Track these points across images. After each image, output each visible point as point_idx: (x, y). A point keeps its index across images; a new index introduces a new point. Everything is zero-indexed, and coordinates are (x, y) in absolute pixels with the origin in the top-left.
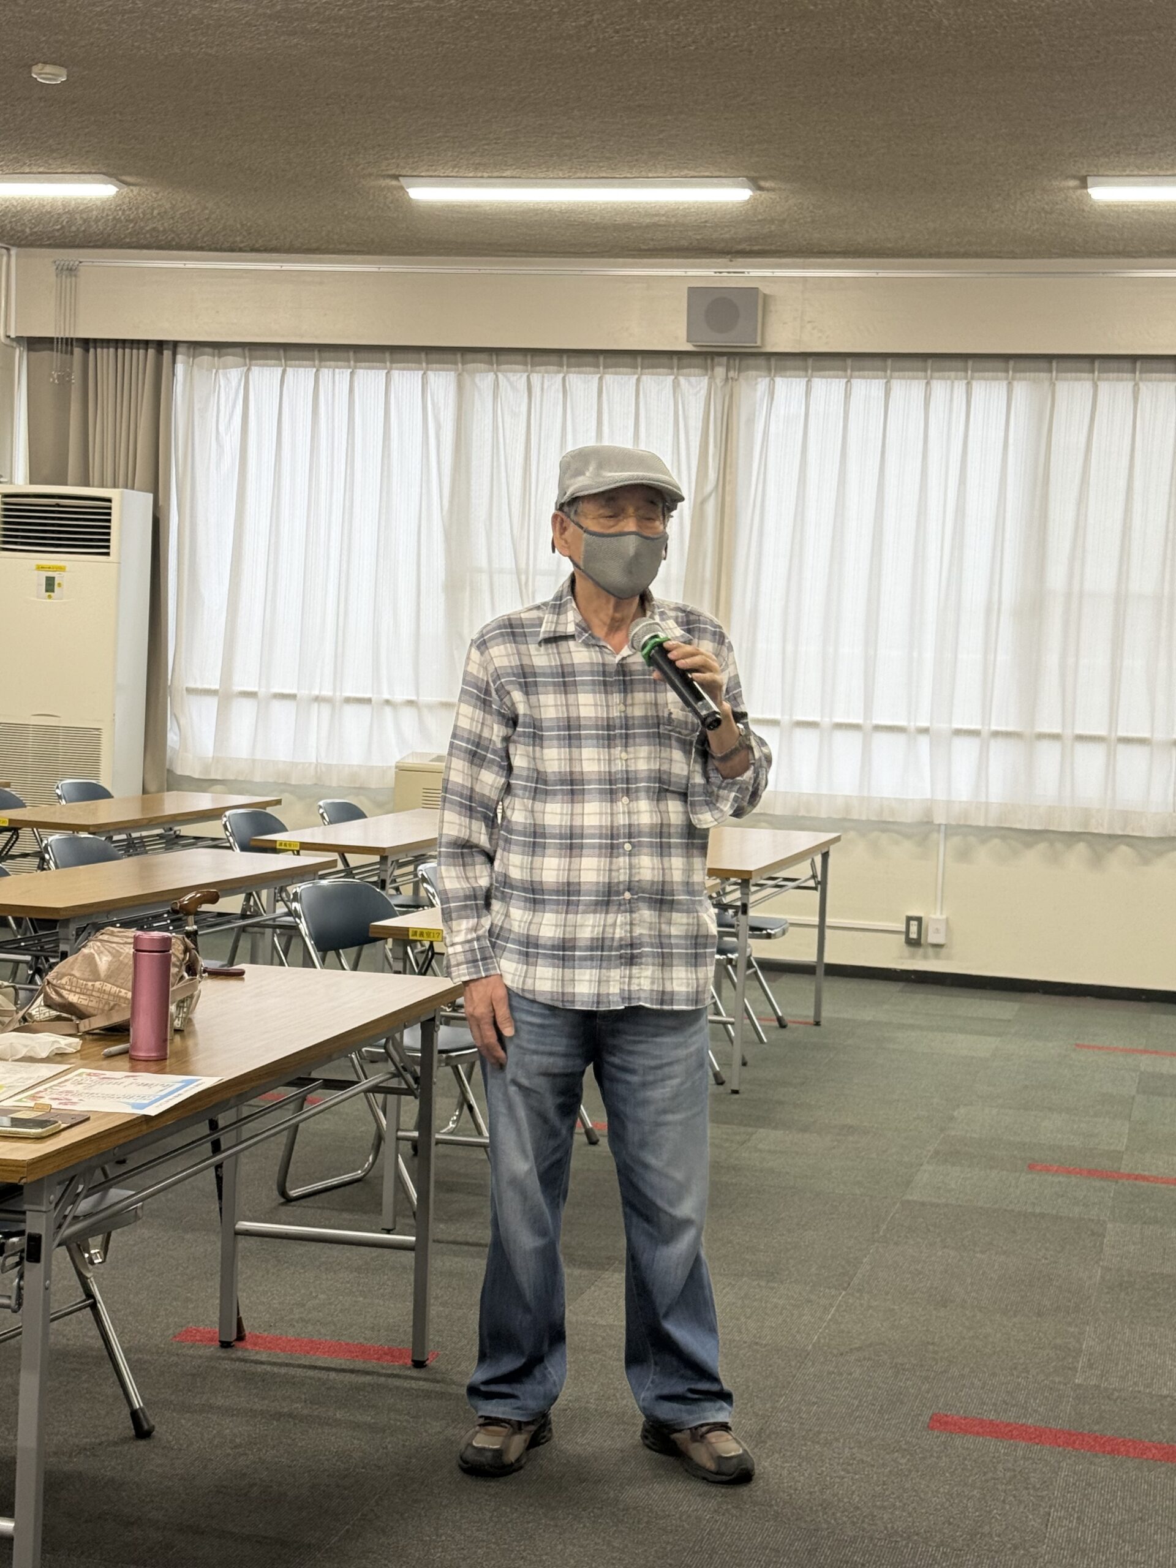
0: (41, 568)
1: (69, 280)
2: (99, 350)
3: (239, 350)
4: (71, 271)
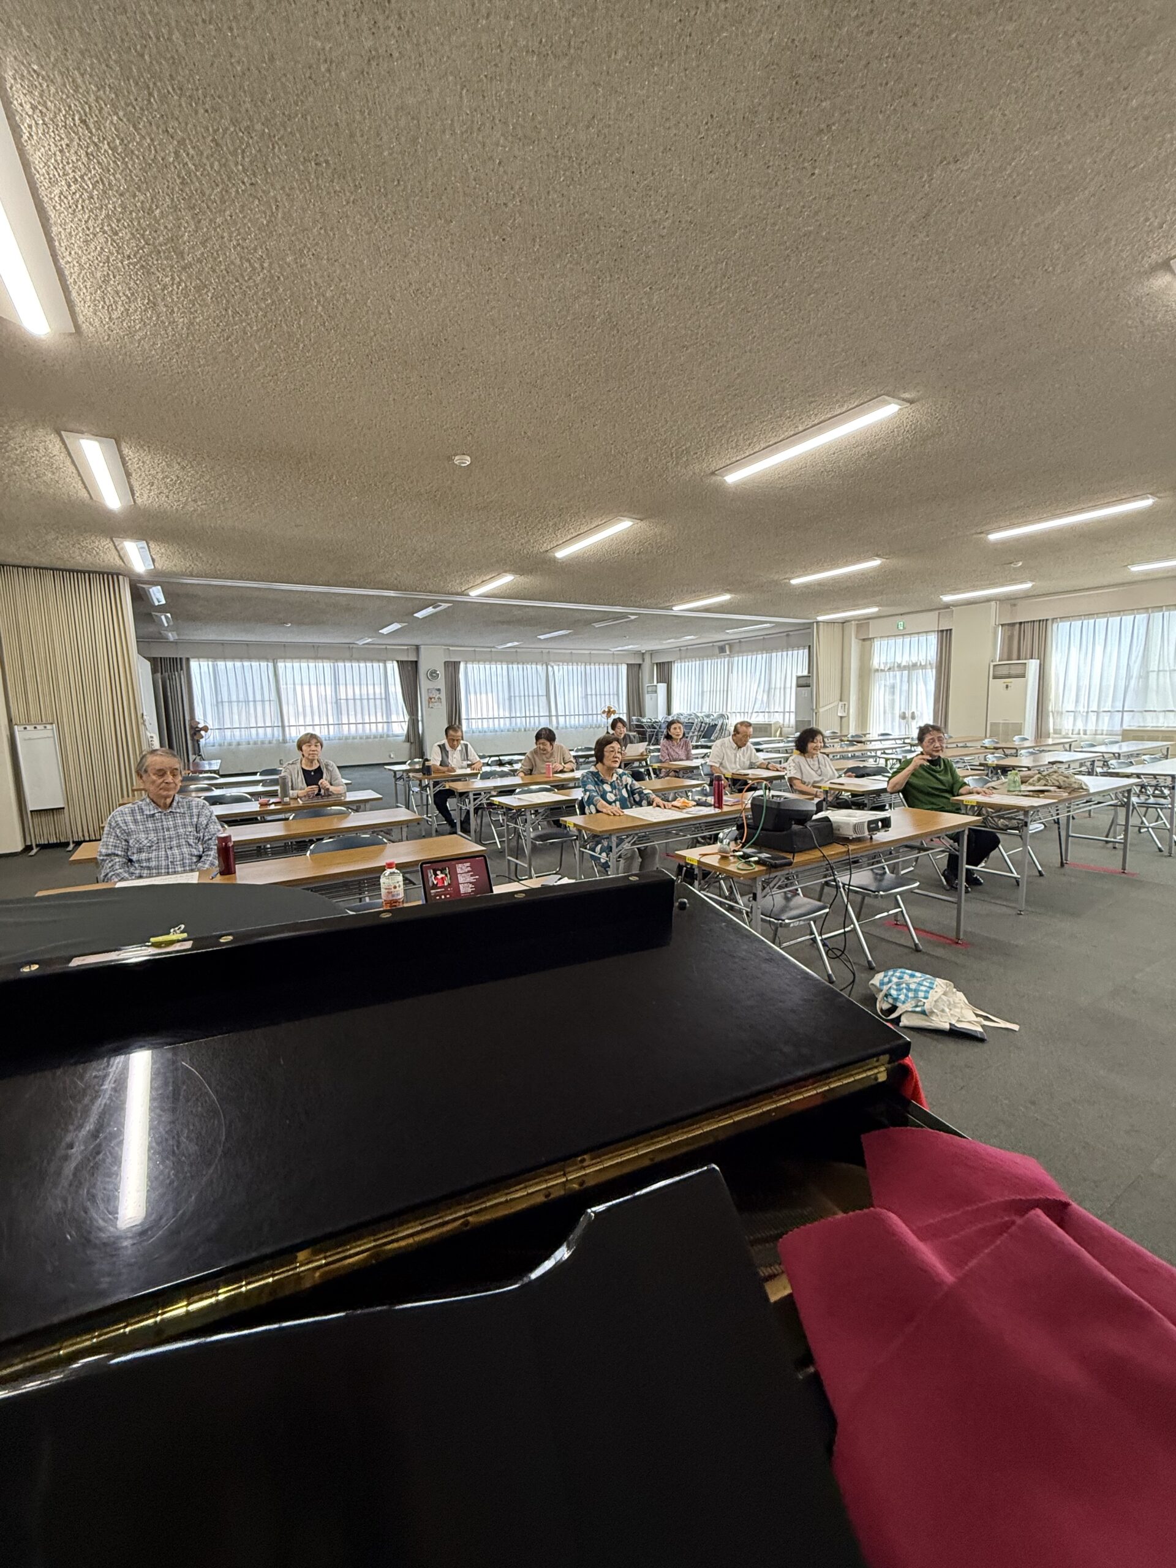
0: (1005, 684)
1: (1017, 609)
2: (1024, 624)
3: (1068, 618)
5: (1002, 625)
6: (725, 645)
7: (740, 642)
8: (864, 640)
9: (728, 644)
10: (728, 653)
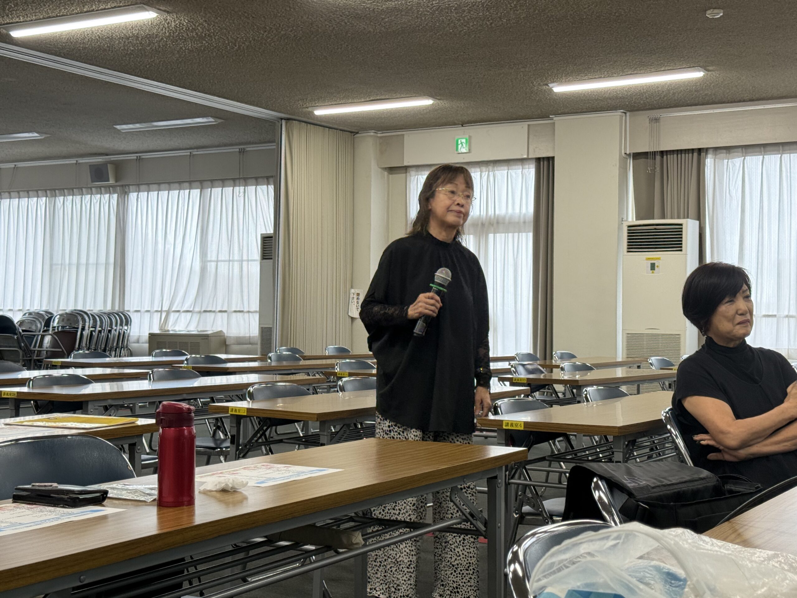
0: (648, 259)
1: (655, 124)
2: (669, 156)
3: (740, 150)
4: (657, 120)
5: (636, 156)
6: (105, 164)
7: (139, 159)
8: (392, 170)
9: (112, 162)
10: (112, 181)
